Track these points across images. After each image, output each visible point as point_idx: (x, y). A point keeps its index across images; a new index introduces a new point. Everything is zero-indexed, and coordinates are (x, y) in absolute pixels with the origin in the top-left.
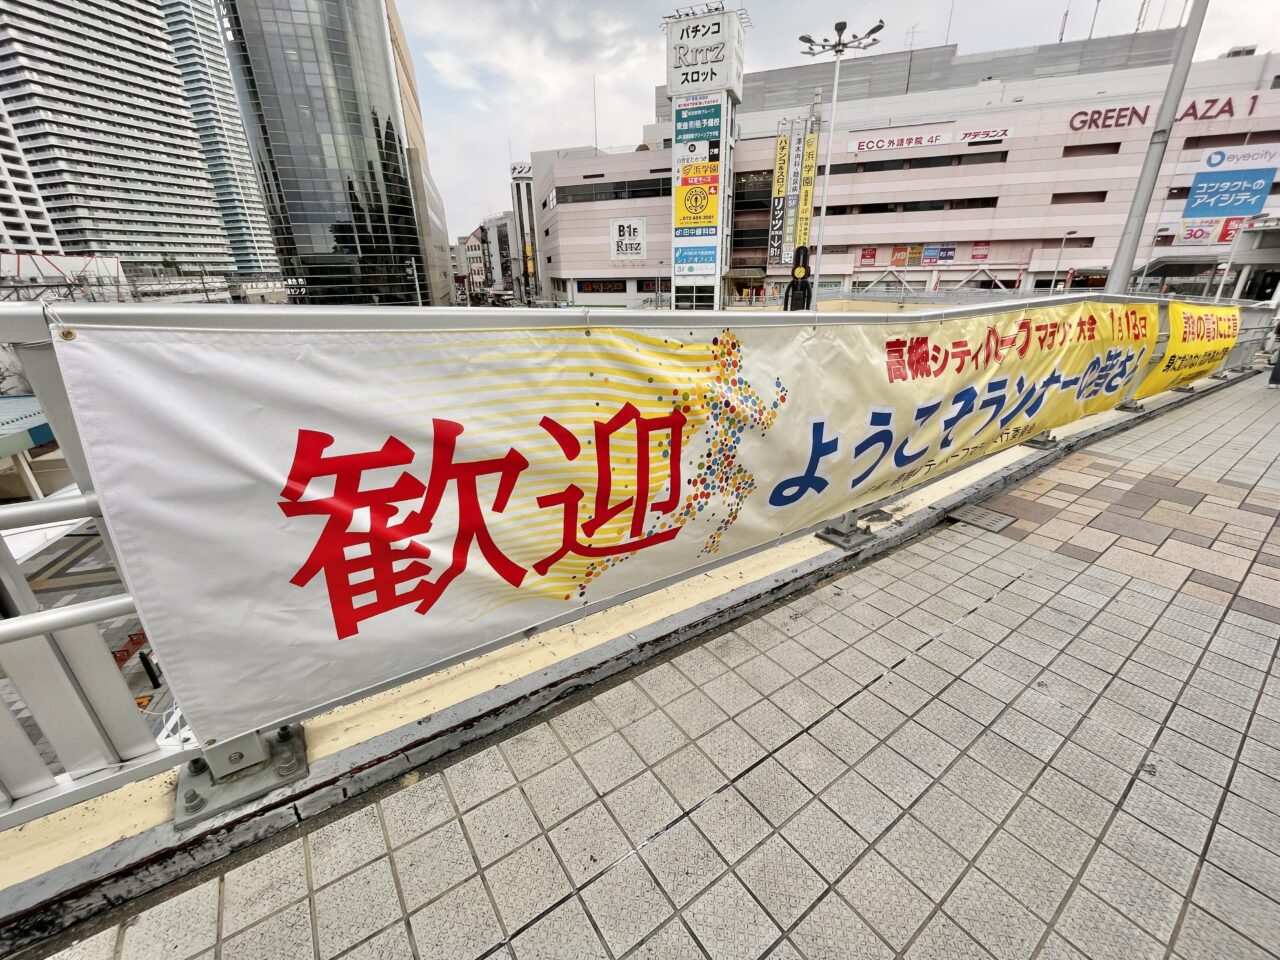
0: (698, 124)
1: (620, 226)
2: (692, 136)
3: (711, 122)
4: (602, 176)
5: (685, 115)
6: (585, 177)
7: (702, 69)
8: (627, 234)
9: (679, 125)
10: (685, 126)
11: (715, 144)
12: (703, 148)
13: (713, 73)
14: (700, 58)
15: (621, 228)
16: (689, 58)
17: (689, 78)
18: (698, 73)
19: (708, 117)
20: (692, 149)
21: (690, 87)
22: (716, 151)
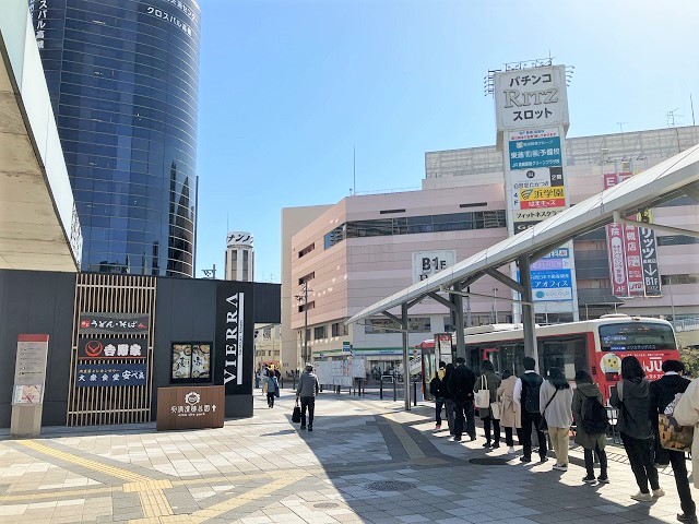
0: (535, 153)
1: (424, 259)
2: (530, 164)
3: (550, 152)
4: (404, 211)
5: (519, 145)
6: (381, 212)
7: (535, 109)
8: (433, 268)
9: (514, 155)
10: (521, 155)
11: (556, 171)
12: (543, 174)
13: (547, 112)
14: (532, 100)
15: (426, 263)
16: (521, 100)
17: (522, 115)
18: (531, 111)
19: (546, 147)
20: (531, 175)
21: (523, 123)
22: (559, 177)
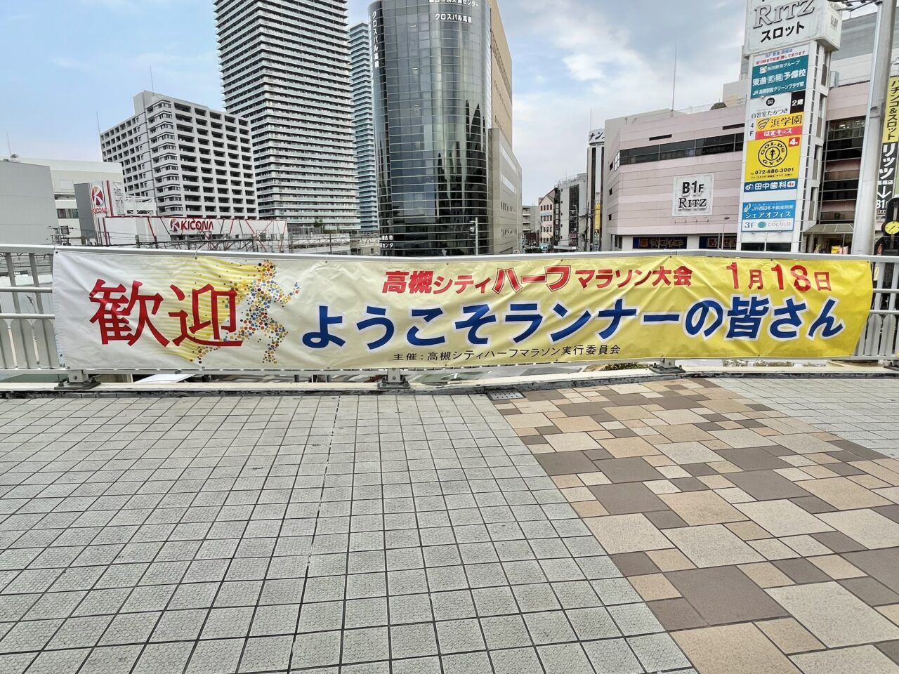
0: (779, 77)
1: (684, 183)
2: (771, 90)
3: (795, 74)
4: (670, 136)
5: (763, 70)
6: (651, 139)
7: (785, 24)
8: (691, 191)
9: (756, 82)
10: (764, 81)
11: (799, 95)
12: (784, 100)
13: (800, 26)
14: (784, 14)
15: (686, 186)
16: (772, 17)
17: (771, 35)
18: (781, 29)
19: (791, 69)
20: (771, 102)
21: (773, 43)
22: (800, 102)
